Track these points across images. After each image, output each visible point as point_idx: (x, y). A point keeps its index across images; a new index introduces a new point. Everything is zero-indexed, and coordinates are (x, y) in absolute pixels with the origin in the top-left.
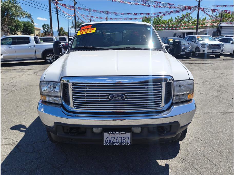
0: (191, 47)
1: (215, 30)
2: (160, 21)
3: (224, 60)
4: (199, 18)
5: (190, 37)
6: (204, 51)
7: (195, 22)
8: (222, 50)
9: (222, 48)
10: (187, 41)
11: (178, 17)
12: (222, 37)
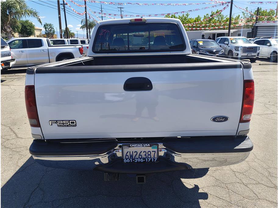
0: (223, 50)
1: (250, 30)
2: (185, 19)
3: (260, 65)
4: (232, 16)
5: (222, 38)
6: (238, 54)
7: (227, 21)
8: (258, 54)
9: (258, 51)
10: (219, 43)
11: (207, 15)
12: (258, 39)
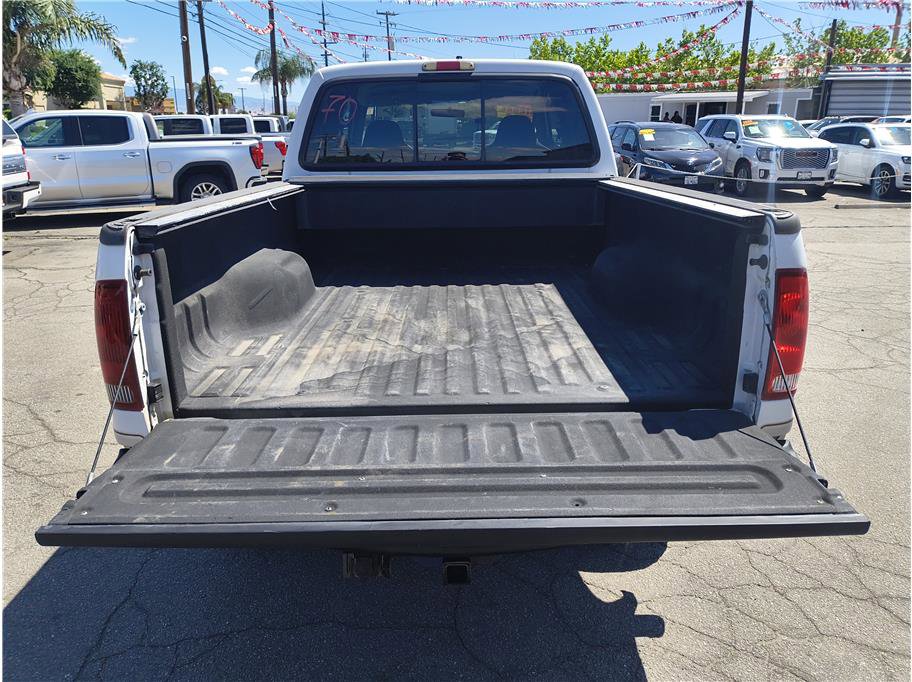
0: (719, 159)
1: (808, 93)
2: (598, 54)
3: (837, 207)
4: (749, 47)
5: (715, 121)
6: (767, 173)
7: (734, 63)
8: (833, 172)
9: (831, 165)
10: (706, 135)
11: (668, 41)
12: (834, 122)
